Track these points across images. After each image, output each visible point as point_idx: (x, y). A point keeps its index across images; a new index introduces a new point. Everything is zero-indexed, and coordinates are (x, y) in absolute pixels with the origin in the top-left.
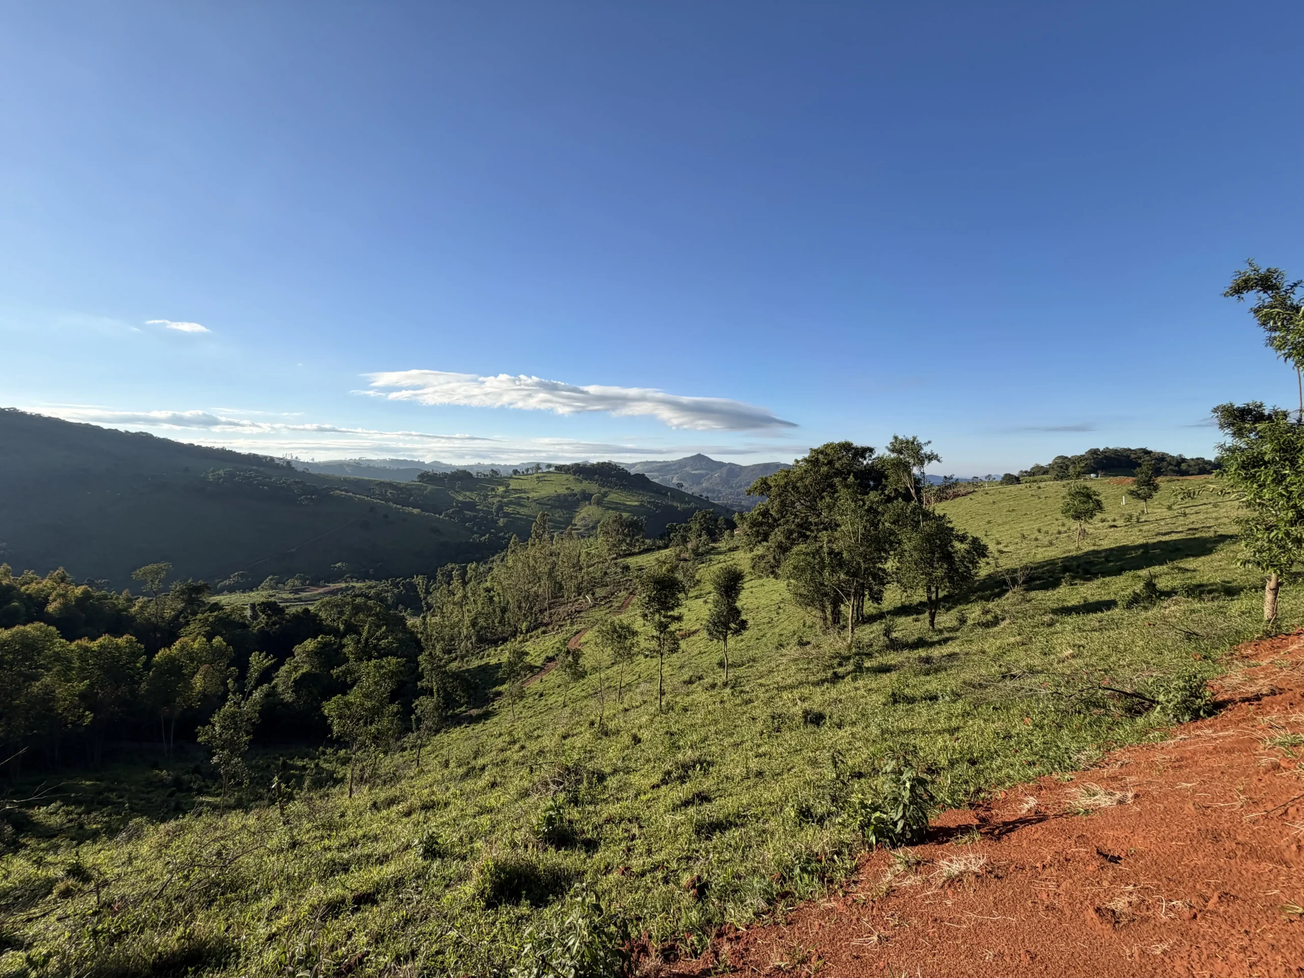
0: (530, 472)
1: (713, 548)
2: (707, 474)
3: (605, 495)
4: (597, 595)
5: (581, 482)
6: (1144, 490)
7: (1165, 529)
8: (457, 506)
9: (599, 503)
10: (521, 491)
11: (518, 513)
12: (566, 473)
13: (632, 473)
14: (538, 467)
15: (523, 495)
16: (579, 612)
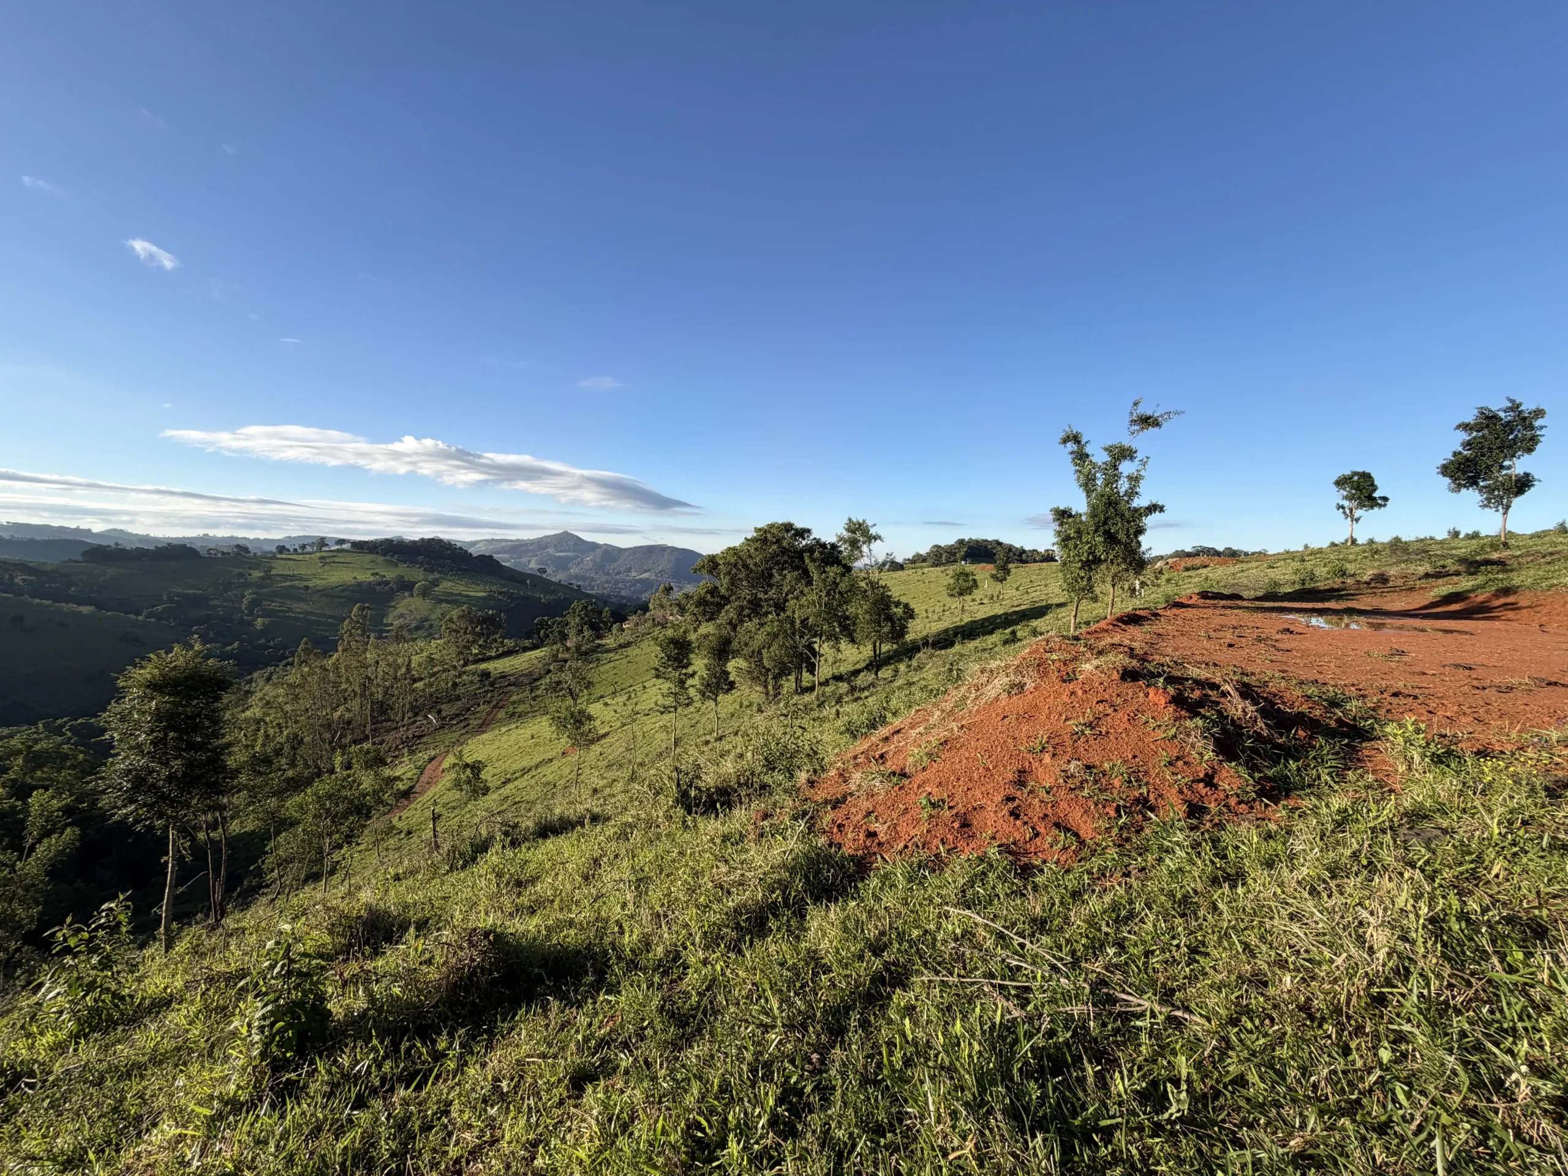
0: (308, 549)
1: (599, 645)
2: (576, 557)
3: (435, 583)
4: (444, 714)
5: (396, 565)
6: (1000, 575)
7: (1016, 603)
8: (170, 600)
9: (425, 594)
10: (293, 577)
11: (290, 610)
12: (371, 552)
13: (475, 555)
14: (322, 542)
15: (297, 583)
16: (419, 737)
